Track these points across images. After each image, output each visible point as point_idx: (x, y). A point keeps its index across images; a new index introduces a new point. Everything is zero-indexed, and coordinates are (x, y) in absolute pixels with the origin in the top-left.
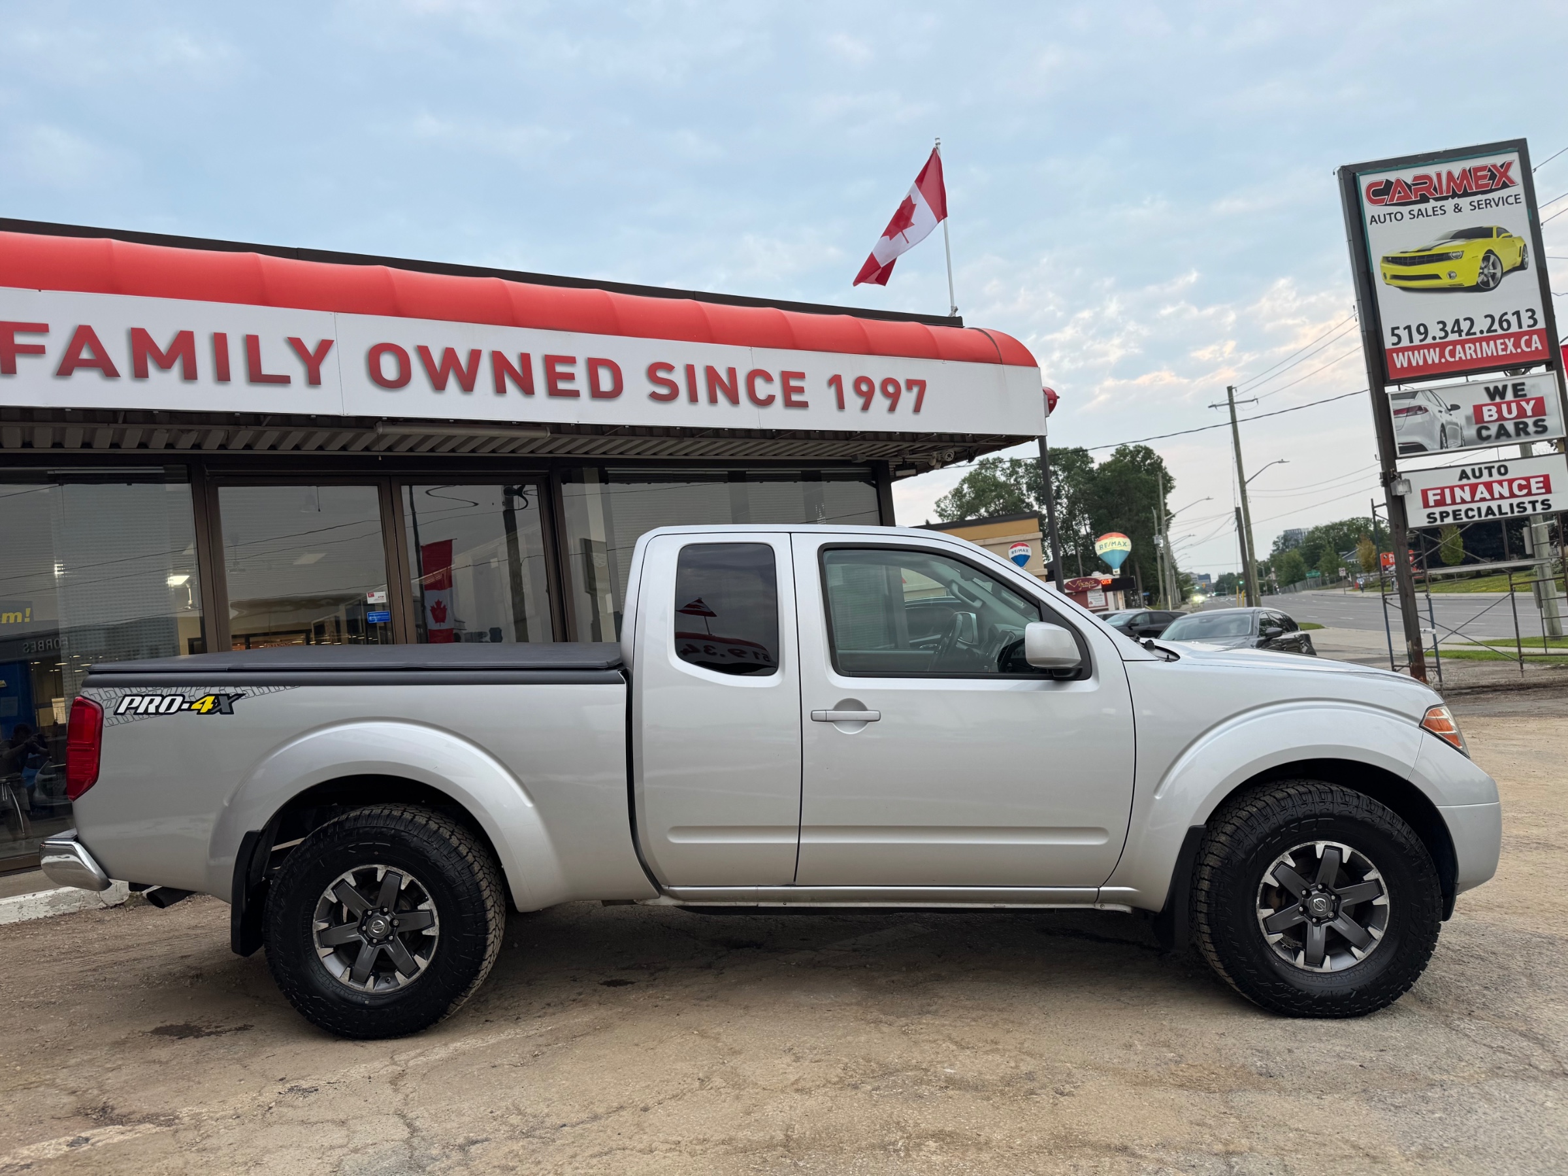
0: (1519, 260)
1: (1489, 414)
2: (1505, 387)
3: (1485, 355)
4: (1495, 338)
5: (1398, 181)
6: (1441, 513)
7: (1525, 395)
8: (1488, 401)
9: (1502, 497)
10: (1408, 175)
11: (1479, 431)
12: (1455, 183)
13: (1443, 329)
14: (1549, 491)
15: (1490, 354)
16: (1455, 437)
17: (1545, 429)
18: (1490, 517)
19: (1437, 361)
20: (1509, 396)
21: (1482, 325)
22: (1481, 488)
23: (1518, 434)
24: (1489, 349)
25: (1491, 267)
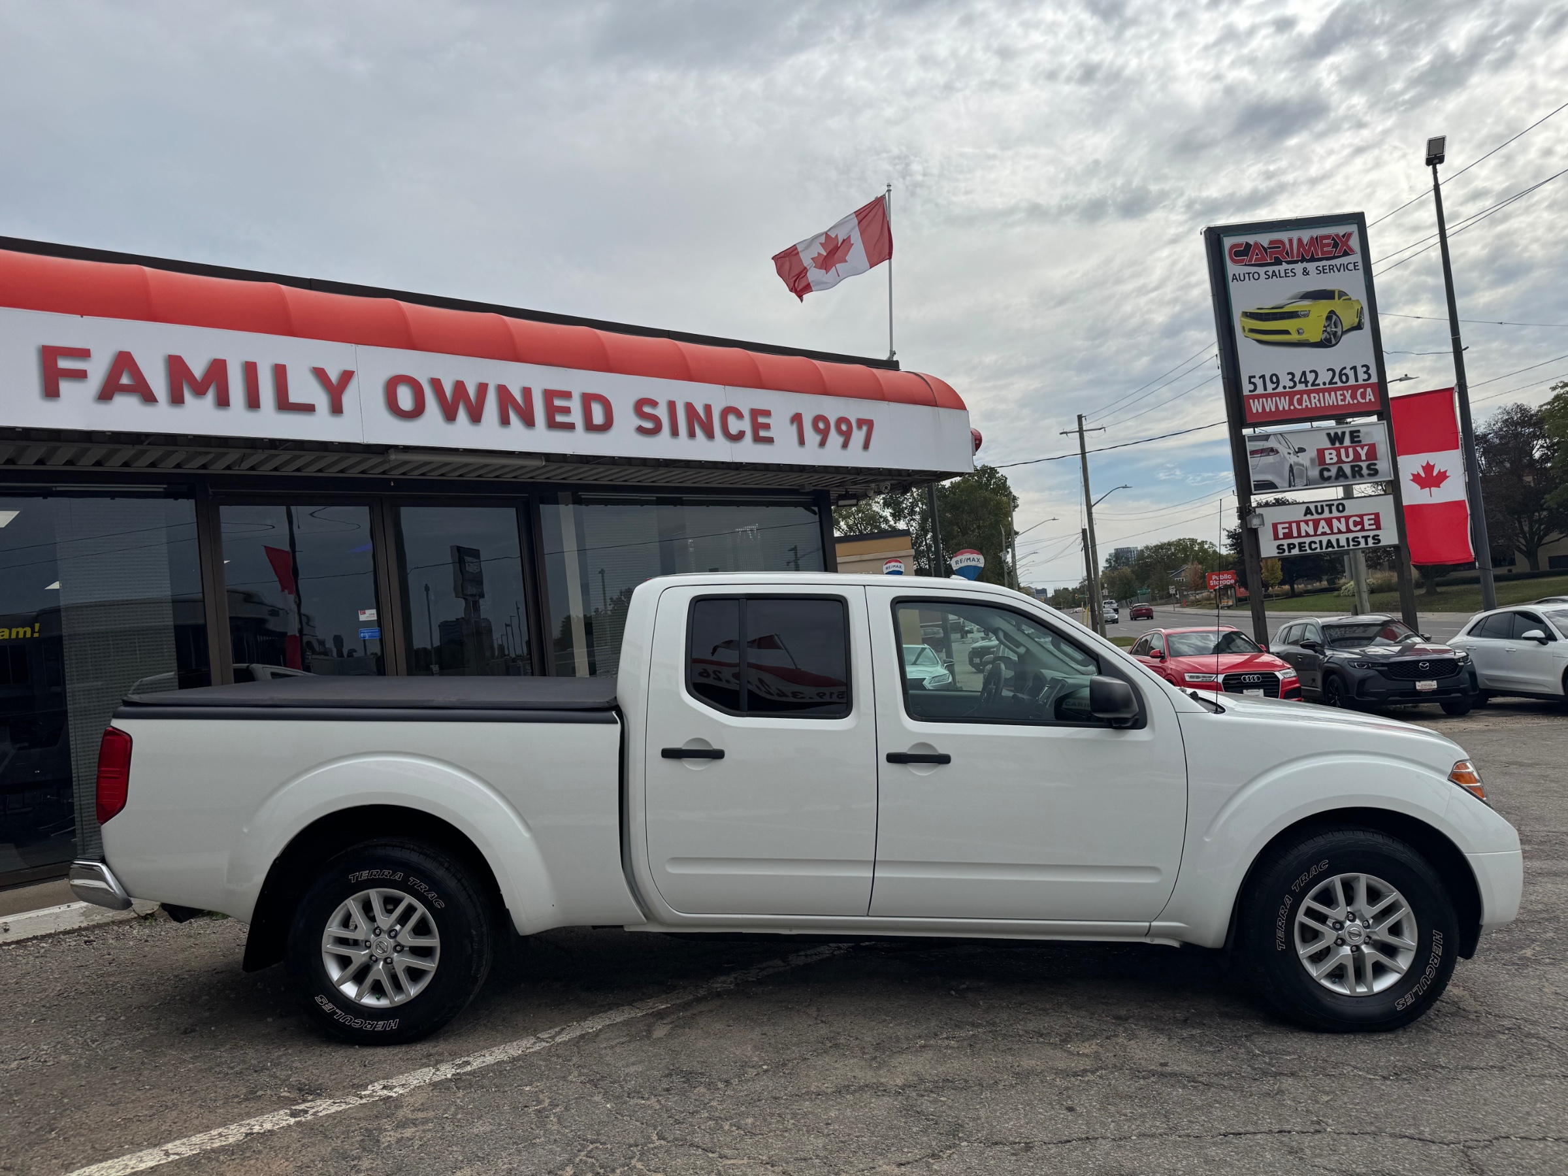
0: (1357, 320)
1: (1330, 457)
2: (1344, 433)
3: (1327, 405)
4: (1336, 390)
5: (1256, 244)
6: (1289, 545)
7: (1360, 441)
8: (1330, 446)
9: (1340, 532)
10: (1264, 239)
11: (1321, 472)
12: (1304, 249)
13: (1292, 380)
14: (1378, 528)
15: (1331, 404)
16: (1302, 478)
17: (1376, 472)
18: (1330, 549)
19: (1287, 408)
20: (1347, 442)
21: (1324, 377)
22: (1323, 523)
23: (1354, 476)
24: (1331, 400)
25: (1333, 326)
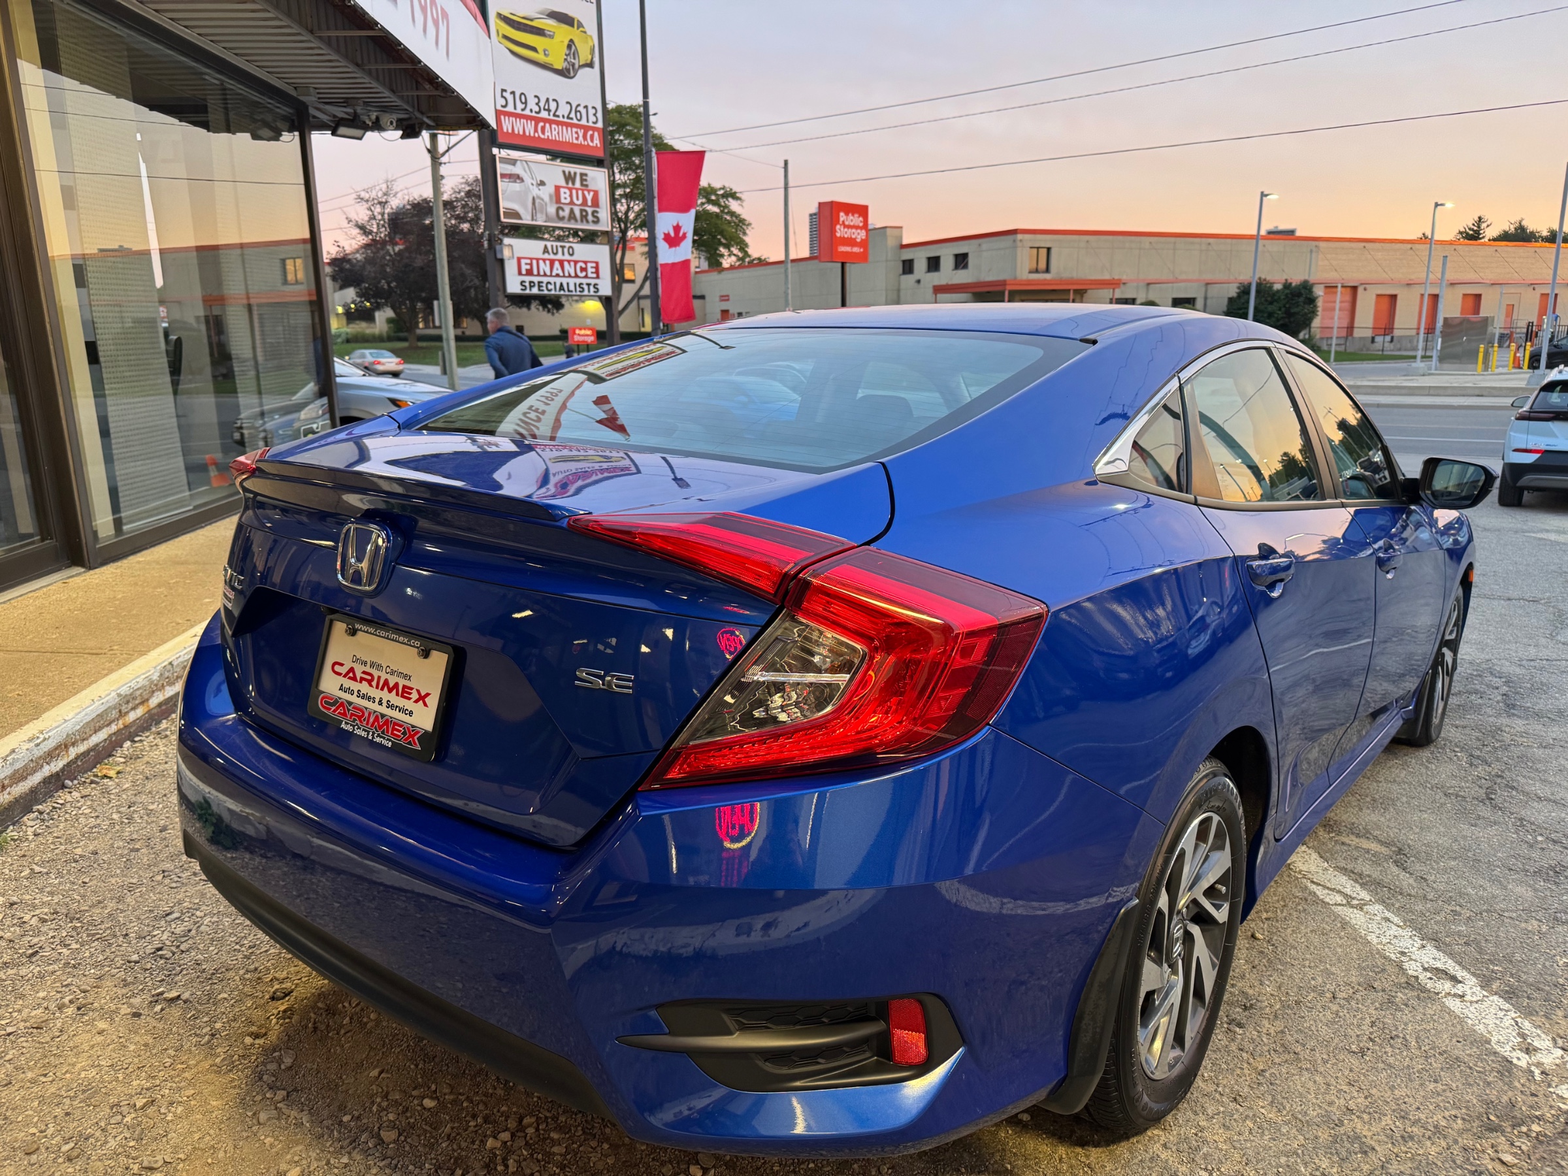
0: (590, 57)
1: (565, 196)
2: (575, 173)
4: (573, 125)
6: (530, 282)
7: (587, 186)
8: (562, 182)
9: (570, 276)
11: (558, 209)
13: (537, 104)
14: (598, 277)
15: (567, 142)
16: (542, 213)
17: (597, 218)
18: (562, 292)
20: (578, 183)
21: (564, 110)
22: (557, 264)
23: (582, 221)
24: (568, 136)
25: (572, 56)
